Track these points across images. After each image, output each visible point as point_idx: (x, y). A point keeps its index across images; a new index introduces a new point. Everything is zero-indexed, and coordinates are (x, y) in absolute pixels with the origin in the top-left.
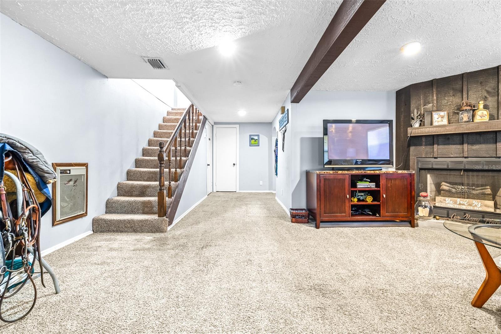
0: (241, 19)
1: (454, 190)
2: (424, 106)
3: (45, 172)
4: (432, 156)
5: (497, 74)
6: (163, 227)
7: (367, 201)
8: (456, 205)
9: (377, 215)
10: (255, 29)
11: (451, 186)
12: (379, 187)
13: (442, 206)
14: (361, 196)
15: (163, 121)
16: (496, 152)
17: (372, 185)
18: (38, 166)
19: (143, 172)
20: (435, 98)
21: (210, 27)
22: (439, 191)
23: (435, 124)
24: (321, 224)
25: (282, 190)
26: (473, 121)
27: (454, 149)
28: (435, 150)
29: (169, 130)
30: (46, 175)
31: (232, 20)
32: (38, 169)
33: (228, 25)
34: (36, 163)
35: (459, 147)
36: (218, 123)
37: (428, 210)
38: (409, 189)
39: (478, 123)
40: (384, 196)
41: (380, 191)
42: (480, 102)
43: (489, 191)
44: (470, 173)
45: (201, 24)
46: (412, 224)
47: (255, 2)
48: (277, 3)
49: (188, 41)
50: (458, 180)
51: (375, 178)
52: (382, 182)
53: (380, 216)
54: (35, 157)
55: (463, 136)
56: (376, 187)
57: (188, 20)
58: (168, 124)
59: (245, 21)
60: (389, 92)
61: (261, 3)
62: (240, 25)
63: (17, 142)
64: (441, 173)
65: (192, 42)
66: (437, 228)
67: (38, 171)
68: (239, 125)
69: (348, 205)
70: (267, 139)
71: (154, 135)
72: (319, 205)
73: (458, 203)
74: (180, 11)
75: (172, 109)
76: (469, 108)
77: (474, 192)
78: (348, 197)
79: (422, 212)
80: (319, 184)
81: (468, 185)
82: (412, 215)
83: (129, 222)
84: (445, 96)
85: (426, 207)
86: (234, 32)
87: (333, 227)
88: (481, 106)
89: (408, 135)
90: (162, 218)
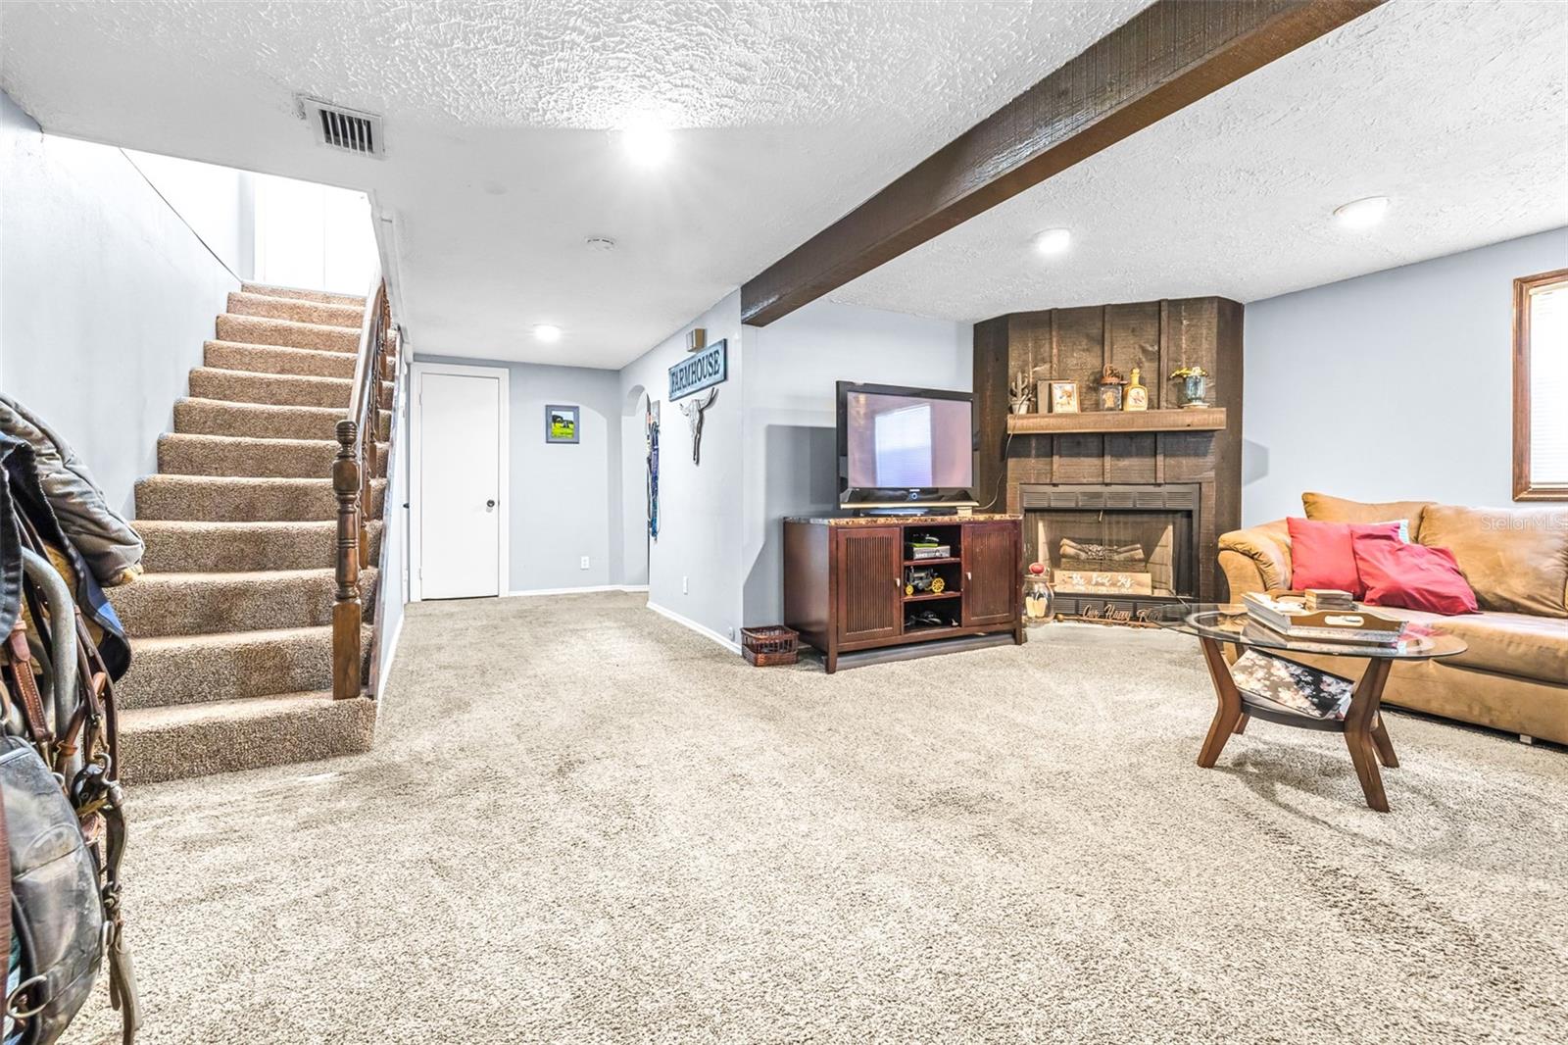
0: (740, 83)
1: (1083, 555)
2: (1035, 367)
3: (113, 535)
4: (1048, 481)
5: (1157, 316)
6: (359, 733)
7: (932, 591)
8: (1090, 587)
9: (955, 624)
10: (760, 117)
11: (1079, 547)
12: (959, 556)
13: (1067, 591)
14: (919, 579)
15: (217, 333)
16: (1156, 473)
17: (943, 552)
18: (88, 511)
19: (195, 536)
20: (1055, 351)
21: (638, 76)
22: (1056, 559)
23: (1057, 409)
24: (839, 659)
25: (685, 578)
26: (1122, 409)
27: (1086, 467)
28: (1055, 467)
29: (256, 371)
30: (114, 548)
31: (711, 79)
32: (81, 526)
33: (693, 87)
34: (79, 500)
35: (1096, 461)
36: (429, 356)
37: (1044, 601)
38: (1013, 556)
39: (1132, 413)
40: (969, 575)
41: (959, 564)
42: (1134, 371)
43: (1139, 554)
44: (1114, 518)
45: (611, 63)
46: (1018, 636)
47: (805, 56)
48: (855, 76)
49: (532, 93)
50: (1093, 534)
51: (949, 534)
52: (965, 542)
53: (960, 625)
54: (71, 476)
55: (1103, 438)
56: (951, 556)
57: (580, 39)
58: (249, 346)
59: (746, 91)
60: (960, 324)
61: (819, 64)
62: (726, 97)
63: (10, 406)
64: (1065, 519)
65: (544, 100)
66: (1062, 639)
67: (80, 533)
68: (507, 370)
69: (898, 605)
70: (605, 421)
71: (191, 385)
72: (834, 610)
73: (1094, 582)
74: (576, 8)
75: (244, 288)
76: (1114, 380)
77: (1116, 557)
78: (898, 584)
79: (1034, 607)
80: (835, 552)
81: (1111, 543)
82: (1018, 618)
83: (202, 732)
84: (1073, 350)
85: (1041, 596)
86: (696, 110)
87: (865, 665)
88: (1135, 380)
89: (1009, 432)
90: (351, 700)
